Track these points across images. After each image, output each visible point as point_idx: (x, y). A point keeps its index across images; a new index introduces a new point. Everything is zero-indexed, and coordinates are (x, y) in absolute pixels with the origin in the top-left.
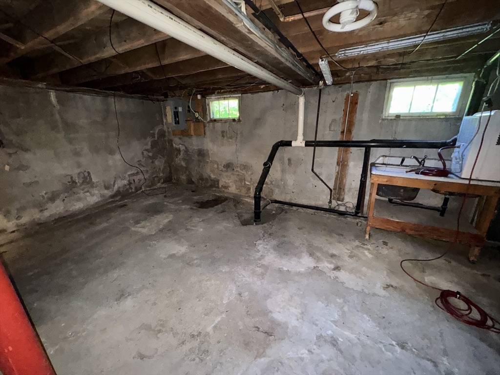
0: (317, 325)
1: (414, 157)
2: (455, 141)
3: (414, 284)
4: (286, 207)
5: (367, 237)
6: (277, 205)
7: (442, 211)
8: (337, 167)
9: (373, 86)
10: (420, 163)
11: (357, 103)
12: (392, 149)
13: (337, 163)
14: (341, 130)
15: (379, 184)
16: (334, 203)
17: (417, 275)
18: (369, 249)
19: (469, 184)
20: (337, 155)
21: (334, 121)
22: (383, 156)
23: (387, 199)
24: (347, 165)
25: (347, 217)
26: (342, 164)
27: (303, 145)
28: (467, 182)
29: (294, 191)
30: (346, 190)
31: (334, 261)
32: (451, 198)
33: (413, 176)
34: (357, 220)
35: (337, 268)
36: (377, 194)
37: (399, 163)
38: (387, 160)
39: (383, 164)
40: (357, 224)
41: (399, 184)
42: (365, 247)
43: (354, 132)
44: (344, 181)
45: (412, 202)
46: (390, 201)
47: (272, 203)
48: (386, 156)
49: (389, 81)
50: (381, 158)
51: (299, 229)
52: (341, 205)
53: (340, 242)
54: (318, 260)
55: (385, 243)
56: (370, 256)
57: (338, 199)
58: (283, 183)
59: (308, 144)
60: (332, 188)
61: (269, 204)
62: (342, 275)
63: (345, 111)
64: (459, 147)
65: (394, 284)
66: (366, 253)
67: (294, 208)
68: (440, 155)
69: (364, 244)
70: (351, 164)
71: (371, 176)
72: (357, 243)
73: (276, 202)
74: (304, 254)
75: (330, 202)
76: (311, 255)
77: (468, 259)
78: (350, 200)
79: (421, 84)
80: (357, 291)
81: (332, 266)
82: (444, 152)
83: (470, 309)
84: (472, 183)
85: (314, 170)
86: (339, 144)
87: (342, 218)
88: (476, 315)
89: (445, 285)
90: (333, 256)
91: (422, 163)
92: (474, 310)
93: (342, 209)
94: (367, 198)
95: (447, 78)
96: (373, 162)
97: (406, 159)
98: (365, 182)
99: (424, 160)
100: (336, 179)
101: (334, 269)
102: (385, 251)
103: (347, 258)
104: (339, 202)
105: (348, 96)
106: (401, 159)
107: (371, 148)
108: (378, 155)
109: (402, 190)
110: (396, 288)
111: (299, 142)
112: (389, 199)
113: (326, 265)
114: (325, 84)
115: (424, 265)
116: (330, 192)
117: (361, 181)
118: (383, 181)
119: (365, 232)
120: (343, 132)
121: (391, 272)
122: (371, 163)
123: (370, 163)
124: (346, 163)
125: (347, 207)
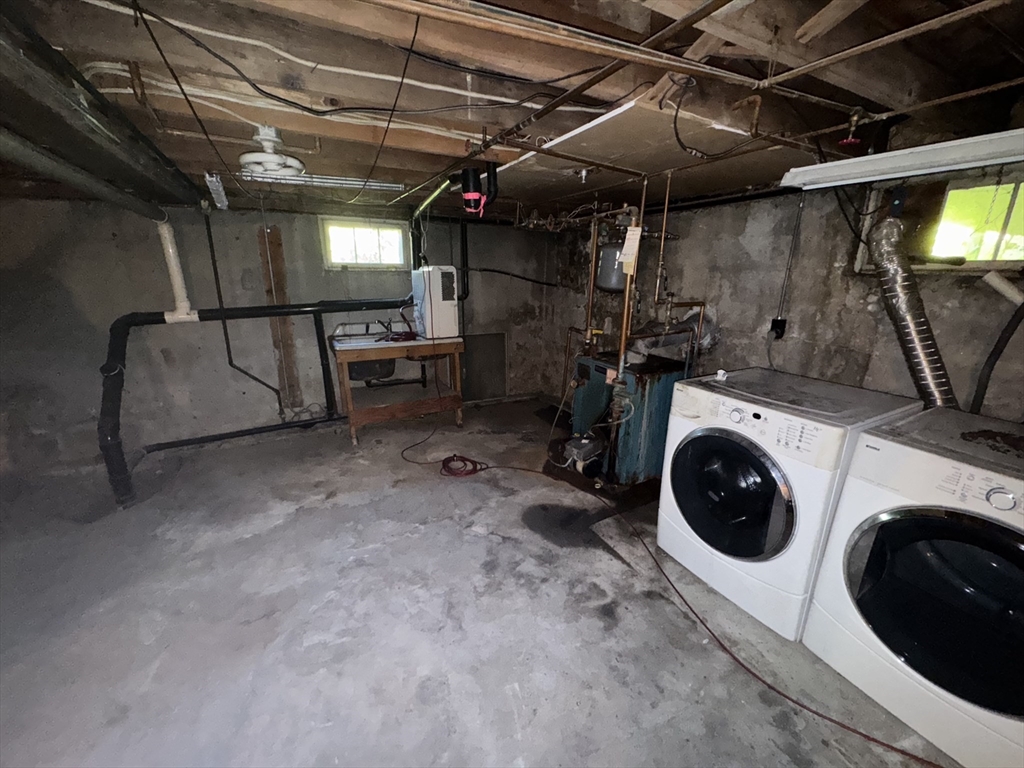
0: (333, 563)
1: (379, 322)
2: (412, 298)
3: (419, 468)
4: (186, 451)
5: (355, 442)
6: (161, 454)
7: (423, 381)
8: (277, 352)
9: (299, 221)
10: (386, 328)
11: (280, 245)
12: (351, 313)
13: (275, 343)
14: (265, 288)
15: (349, 364)
16: (289, 414)
17: (420, 459)
18: (362, 456)
19: (434, 345)
20: (270, 330)
21: (247, 272)
22: (342, 324)
23: (364, 384)
24: (292, 346)
25: (317, 428)
26: (284, 344)
27: (195, 317)
28: (431, 342)
29: (195, 413)
30: (302, 386)
31: (322, 489)
32: (427, 363)
33: (383, 344)
34: (334, 427)
35: (330, 495)
36: (351, 378)
37: (364, 332)
38: (349, 330)
39: (345, 335)
40: (335, 432)
41: (373, 357)
42: (357, 455)
43: (288, 291)
44: (295, 373)
45: (392, 378)
46: (368, 383)
47: (149, 452)
48: (346, 324)
49: (320, 216)
50: (340, 328)
51: (240, 475)
52: (301, 412)
53: (321, 464)
54: (297, 499)
55: (379, 442)
56: (366, 463)
57: (294, 405)
58: (161, 404)
59: (205, 315)
60: (277, 387)
61: (143, 456)
62: (342, 499)
63: (263, 255)
64: (416, 305)
65: (401, 478)
66: (361, 461)
67: (210, 446)
68: (402, 315)
69: (355, 453)
70: (299, 343)
71: (335, 355)
72: (345, 456)
73: (160, 447)
74: (270, 503)
75: (282, 412)
76: (283, 499)
77: (457, 425)
78: (313, 400)
79: (359, 226)
80: (366, 505)
81: (323, 496)
82: (406, 312)
83: (465, 464)
84: (436, 342)
85: (235, 362)
86: (268, 311)
87: (309, 433)
88: (470, 466)
89: (444, 455)
90: (317, 485)
91: (388, 328)
92: (468, 463)
93: (305, 417)
94: (337, 390)
95: (385, 222)
96: (330, 334)
97: (371, 326)
98: (328, 365)
99: (389, 324)
100: (280, 370)
101: (328, 497)
102: (381, 450)
103: (339, 479)
104: (297, 410)
105: (262, 231)
106: (364, 327)
107: (323, 315)
108: (334, 323)
109: (377, 366)
110: (404, 480)
111: (182, 313)
112: (366, 382)
113: (314, 499)
114: (213, 205)
115: (423, 447)
116: (276, 396)
117: (322, 365)
118: (353, 358)
119: (351, 438)
120: (269, 292)
121: (395, 468)
122: (329, 337)
123: (326, 337)
124: (289, 342)
125: (312, 414)
